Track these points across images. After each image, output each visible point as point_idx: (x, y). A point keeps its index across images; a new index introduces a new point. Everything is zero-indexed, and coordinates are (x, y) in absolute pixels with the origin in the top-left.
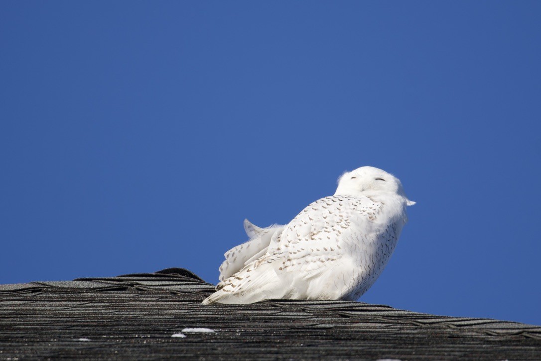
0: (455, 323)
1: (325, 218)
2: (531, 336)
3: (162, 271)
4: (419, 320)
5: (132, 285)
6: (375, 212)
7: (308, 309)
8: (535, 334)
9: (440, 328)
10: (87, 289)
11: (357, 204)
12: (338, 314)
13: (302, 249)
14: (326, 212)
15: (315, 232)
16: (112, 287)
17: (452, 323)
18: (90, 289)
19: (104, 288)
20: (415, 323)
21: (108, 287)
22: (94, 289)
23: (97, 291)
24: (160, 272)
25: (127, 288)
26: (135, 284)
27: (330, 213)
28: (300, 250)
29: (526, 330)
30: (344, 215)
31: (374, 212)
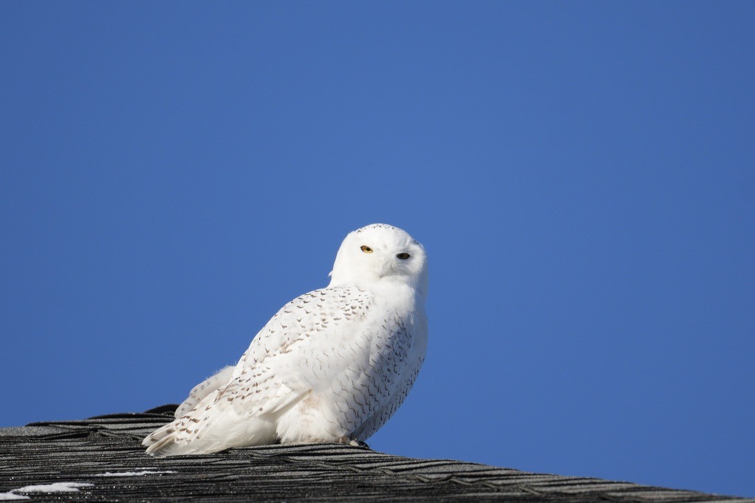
0: (391, 468)
1: (299, 321)
2: (459, 482)
3: (155, 409)
4: (358, 466)
5: (95, 430)
6: (362, 304)
7: (256, 455)
8: (464, 479)
9: (374, 475)
10: (31, 437)
11: (344, 295)
12: (284, 461)
13: (268, 368)
14: (301, 313)
15: (288, 343)
16: (67, 433)
17: (388, 467)
18: (36, 437)
19: (56, 434)
20: (354, 469)
21: (61, 434)
22: (41, 436)
23: (45, 439)
24: (152, 411)
25: (89, 434)
26: (99, 429)
27: (307, 313)
28: (265, 369)
29: (455, 474)
30: (327, 311)
31: (359, 304)
